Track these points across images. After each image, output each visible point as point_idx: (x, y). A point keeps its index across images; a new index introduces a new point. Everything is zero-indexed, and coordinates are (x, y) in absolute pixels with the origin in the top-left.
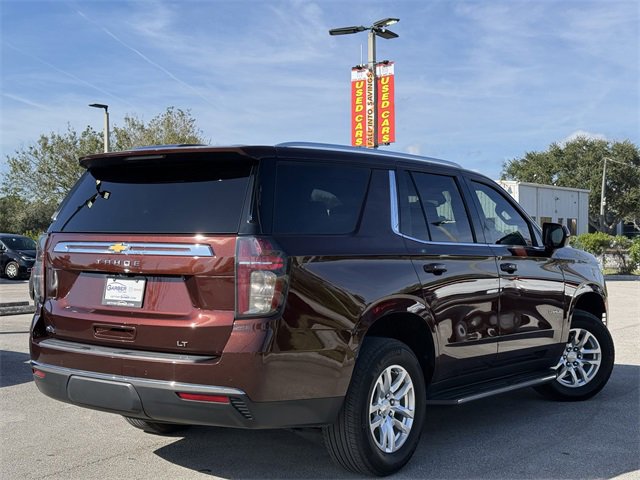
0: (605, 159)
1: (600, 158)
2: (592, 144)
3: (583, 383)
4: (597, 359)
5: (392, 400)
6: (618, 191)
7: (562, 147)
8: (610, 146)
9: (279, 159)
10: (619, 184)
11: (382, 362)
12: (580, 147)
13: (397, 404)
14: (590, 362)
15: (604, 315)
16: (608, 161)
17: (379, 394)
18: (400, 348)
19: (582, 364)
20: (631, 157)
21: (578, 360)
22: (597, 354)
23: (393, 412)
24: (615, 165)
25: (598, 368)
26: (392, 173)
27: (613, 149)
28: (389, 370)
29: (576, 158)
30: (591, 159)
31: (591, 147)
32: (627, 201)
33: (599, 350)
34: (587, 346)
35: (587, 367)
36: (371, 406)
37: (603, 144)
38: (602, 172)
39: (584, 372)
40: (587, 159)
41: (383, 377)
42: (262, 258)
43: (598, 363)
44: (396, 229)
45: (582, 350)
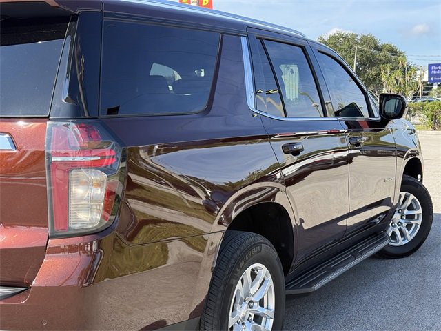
0: (356, 47)
1: (352, 47)
2: (346, 37)
3: (406, 242)
4: (417, 219)
5: (251, 302)
6: (363, 69)
7: (326, 39)
8: (359, 37)
9: (106, 14)
10: (365, 65)
11: (242, 264)
12: (338, 39)
13: (256, 305)
14: (412, 222)
15: (419, 176)
16: (358, 48)
17: (238, 300)
18: (260, 244)
19: (405, 225)
20: (373, 45)
21: (401, 221)
22: (418, 215)
23: (253, 315)
24: (362, 51)
25: (419, 227)
26: (244, 40)
27: (361, 40)
28: (248, 271)
29: (336, 46)
30: (346, 47)
31: (346, 38)
32: (370, 76)
33: (420, 211)
34: (410, 208)
35: (409, 227)
36: (230, 318)
37: (354, 36)
38: (353, 56)
39: (407, 231)
40: (343, 47)
41: (242, 280)
42: (84, 151)
43: (419, 222)
44: (251, 105)
45: (406, 212)
